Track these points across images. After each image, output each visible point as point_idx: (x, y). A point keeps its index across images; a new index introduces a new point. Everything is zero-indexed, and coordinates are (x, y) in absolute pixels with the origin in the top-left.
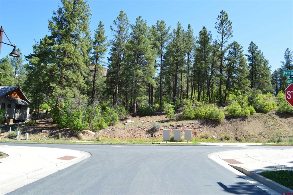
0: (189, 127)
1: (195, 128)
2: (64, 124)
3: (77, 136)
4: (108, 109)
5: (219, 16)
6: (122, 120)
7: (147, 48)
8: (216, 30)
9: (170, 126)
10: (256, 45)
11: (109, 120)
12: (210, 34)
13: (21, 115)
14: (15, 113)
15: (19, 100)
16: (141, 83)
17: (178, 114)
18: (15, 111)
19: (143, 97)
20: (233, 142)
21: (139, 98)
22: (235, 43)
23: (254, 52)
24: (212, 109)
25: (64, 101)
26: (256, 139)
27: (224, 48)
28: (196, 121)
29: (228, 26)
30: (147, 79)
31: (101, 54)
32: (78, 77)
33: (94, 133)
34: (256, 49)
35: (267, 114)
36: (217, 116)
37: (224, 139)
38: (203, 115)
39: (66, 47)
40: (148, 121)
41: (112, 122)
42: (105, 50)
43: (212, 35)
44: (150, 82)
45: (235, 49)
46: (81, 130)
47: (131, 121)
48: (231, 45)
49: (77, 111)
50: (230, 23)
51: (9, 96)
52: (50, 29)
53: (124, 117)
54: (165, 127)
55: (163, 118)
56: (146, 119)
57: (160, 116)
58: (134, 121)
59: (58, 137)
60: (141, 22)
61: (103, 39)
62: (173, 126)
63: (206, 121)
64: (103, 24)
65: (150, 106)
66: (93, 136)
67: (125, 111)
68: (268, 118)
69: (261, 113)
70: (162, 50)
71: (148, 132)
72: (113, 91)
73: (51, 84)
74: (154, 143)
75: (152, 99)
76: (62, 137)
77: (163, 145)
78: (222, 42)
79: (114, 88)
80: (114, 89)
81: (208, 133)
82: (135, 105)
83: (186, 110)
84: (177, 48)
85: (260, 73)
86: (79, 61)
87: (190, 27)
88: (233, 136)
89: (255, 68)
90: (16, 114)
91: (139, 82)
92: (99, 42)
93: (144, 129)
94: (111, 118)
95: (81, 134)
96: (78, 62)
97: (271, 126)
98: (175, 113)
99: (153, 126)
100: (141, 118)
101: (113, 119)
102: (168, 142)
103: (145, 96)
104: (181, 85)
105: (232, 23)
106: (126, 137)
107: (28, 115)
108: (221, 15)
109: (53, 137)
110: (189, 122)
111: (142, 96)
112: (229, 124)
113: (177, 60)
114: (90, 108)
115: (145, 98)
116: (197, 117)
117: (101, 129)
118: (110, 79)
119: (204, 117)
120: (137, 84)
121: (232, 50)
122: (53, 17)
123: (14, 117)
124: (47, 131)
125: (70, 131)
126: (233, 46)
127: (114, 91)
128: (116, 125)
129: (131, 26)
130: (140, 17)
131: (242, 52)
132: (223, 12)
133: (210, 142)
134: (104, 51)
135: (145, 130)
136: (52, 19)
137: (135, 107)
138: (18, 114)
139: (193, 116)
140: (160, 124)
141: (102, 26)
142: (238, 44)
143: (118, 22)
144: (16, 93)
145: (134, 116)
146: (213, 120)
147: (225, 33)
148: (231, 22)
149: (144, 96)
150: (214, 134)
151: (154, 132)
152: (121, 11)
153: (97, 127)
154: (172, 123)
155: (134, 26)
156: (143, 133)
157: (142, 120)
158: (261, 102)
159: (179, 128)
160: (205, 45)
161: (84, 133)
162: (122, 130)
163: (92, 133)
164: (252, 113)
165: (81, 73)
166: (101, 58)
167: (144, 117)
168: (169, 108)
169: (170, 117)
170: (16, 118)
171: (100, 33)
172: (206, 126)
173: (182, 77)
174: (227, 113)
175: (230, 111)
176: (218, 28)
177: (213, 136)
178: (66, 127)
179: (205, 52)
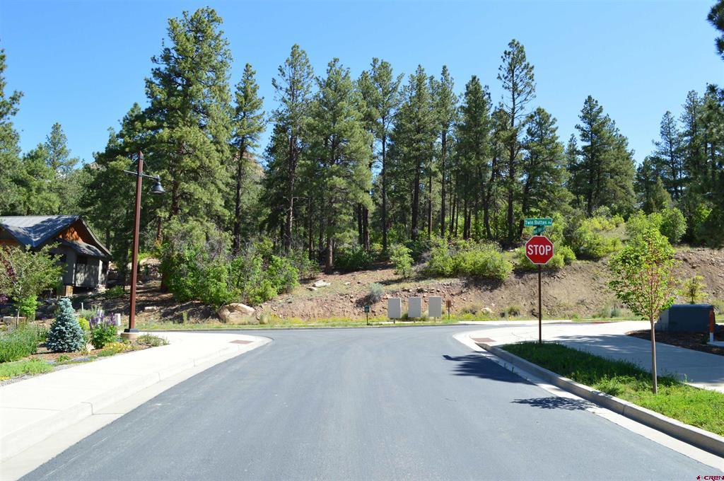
0: (441, 292)
1: (452, 294)
2: (189, 292)
3: (217, 316)
4: (277, 261)
5: (505, 53)
6: (304, 281)
7: (352, 129)
8: (500, 83)
9: (403, 291)
10: (600, 105)
11: (279, 281)
12: (488, 92)
13: (88, 276)
14: (76, 272)
15: (82, 244)
16: (341, 204)
17: (420, 266)
18: (76, 269)
19: (346, 233)
20: (524, 319)
21: (338, 235)
22: (539, 111)
23: (594, 120)
24: (486, 255)
25: (187, 247)
26: (571, 312)
27: (516, 122)
28: (456, 279)
29: (526, 74)
30: (354, 195)
31: (251, 138)
32: (211, 195)
33: (252, 309)
34: (599, 113)
35: (600, 262)
36: (496, 269)
37: (507, 315)
38: (469, 267)
39: (185, 135)
40: (359, 283)
41: (285, 286)
42: (261, 128)
43: (491, 96)
44: (360, 201)
45: (540, 124)
46: (226, 304)
47: (322, 282)
48: (532, 117)
49: (215, 266)
50: (529, 68)
51: (61, 237)
52: (149, 97)
53: (307, 274)
54: (394, 293)
55: (389, 276)
56: (354, 278)
57: (382, 271)
58: (330, 284)
59: (180, 319)
60: (338, 73)
61: (255, 105)
62: (408, 291)
63: (476, 279)
64: (252, 69)
65: (361, 251)
66: (250, 314)
67: (309, 262)
68: (600, 270)
69: (588, 261)
70: (386, 127)
71: (360, 303)
72: (282, 220)
73: (159, 212)
74: (371, 325)
75: (366, 233)
76: (188, 319)
77: (389, 327)
78: (513, 109)
79: (285, 214)
80: (283, 215)
81: (478, 303)
82: (331, 250)
83: (435, 258)
84: (417, 124)
85: (607, 167)
86: (212, 161)
87: (447, 72)
88: (527, 307)
89: (597, 157)
90: (78, 275)
91: (337, 201)
92: (247, 110)
93: (351, 298)
94: (282, 278)
95: (227, 313)
96: (210, 165)
97: (604, 286)
98: (412, 265)
99: (368, 293)
100: (343, 276)
101: (288, 280)
102: (397, 322)
103: (352, 231)
104: (430, 202)
105: (535, 68)
106: (316, 315)
107: (101, 277)
108: (511, 50)
109: (170, 319)
110: (440, 283)
111: (344, 230)
112: (521, 284)
113: (418, 150)
114: (239, 259)
115: (351, 234)
116: (457, 272)
117: (264, 301)
118: (275, 193)
119: (471, 272)
120: (334, 205)
121: (534, 127)
122: (152, 70)
123: (75, 282)
124: (155, 308)
125: (202, 307)
126: (537, 118)
127: (285, 220)
128: (294, 292)
129: (318, 80)
130: (336, 60)
131: (555, 131)
132: (516, 43)
133: (481, 319)
134: (259, 130)
135: (354, 300)
136: (152, 75)
137: (331, 253)
138: (82, 274)
139: (449, 269)
140: (383, 288)
141: (251, 75)
142: (546, 114)
143: (289, 71)
144: (76, 230)
145: (328, 272)
146: (489, 278)
147: (519, 89)
148: (530, 66)
149: (349, 231)
150: (489, 305)
151: (371, 304)
152: (294, 47)
153: (258, 298)
154: (406, 285)
155: (324, 81)
156: (349, 306)
157: (346, 281)
158: (588, 236)
159: (420, 295)
160: (475, 117)
161: (231, 309)
162: (307, 302)
163: (248, 308)
164: (567, 261)
165: (217, 186)
166: (253, 147)
167: (349, 275)
168: (400, 255)
169: (404, 273)
170: (78, 283)
171: (247, 91)
172: (474, 290)
173: (430, 182)
174: (518, 262)
175: (523, 258)
176: (503, 79)
177: (487, 309)
178: (194, 299)
179: (476, 132)
